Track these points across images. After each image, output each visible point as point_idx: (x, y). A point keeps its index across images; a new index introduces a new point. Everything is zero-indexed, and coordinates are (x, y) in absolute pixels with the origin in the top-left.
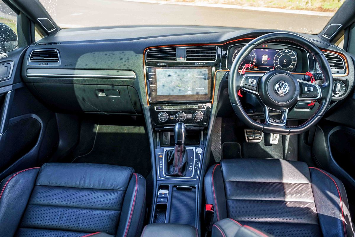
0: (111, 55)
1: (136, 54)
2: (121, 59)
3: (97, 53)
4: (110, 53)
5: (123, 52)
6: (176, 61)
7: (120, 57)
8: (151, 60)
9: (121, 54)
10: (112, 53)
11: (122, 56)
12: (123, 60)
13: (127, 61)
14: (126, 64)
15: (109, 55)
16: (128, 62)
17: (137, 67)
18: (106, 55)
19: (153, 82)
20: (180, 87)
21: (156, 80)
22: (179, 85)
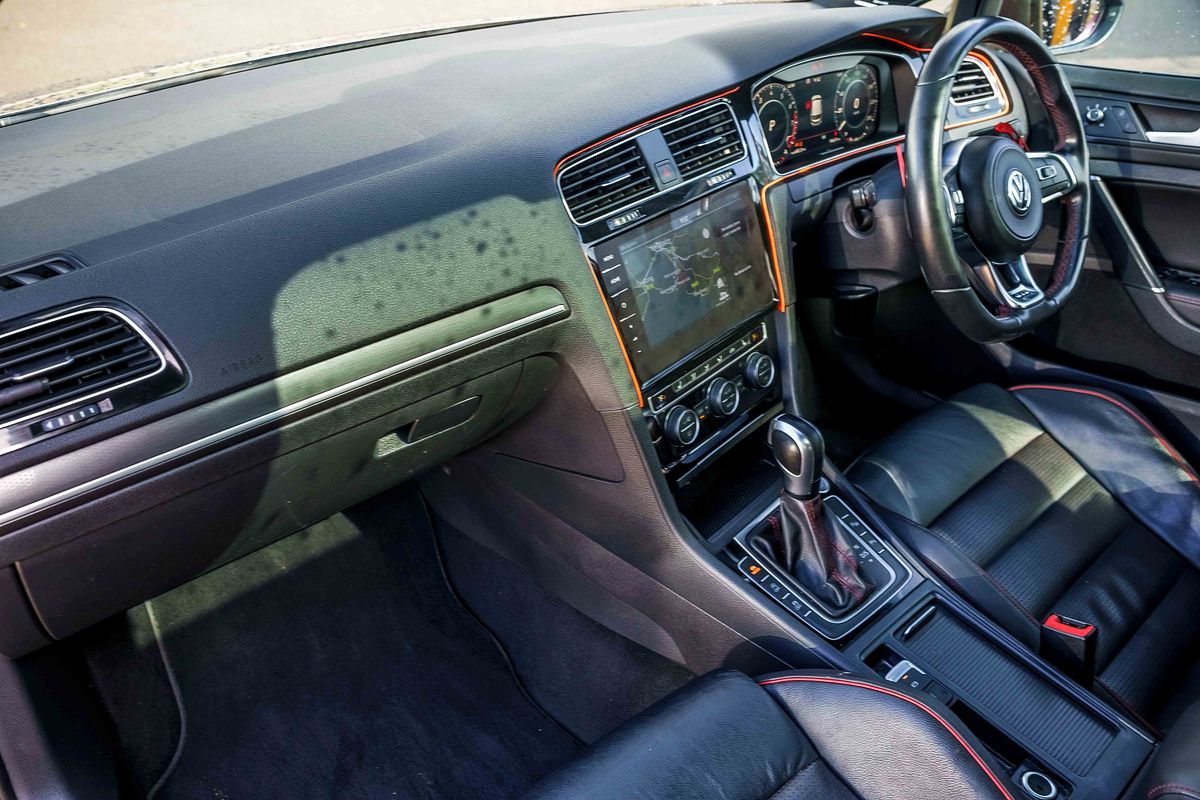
0: (426, 241)
1: (534, 207)
2: (481, 247)
3: (352, 253)
4: (418, 237)
5: (472, 215)
6: (657, 190)
7: (470, 240)
9: (466, 223)
10: (427, 232)
11: (480, 234)
12: (492, 252)
13: (509, 249)
14: (511, 261)
15: (420, 247)
16: (516, 252)
17: (557, 262)
18: (401, 247)
19: (624, 305)
20: (698, 289)
21: (630, 291)
22: (693, 281)
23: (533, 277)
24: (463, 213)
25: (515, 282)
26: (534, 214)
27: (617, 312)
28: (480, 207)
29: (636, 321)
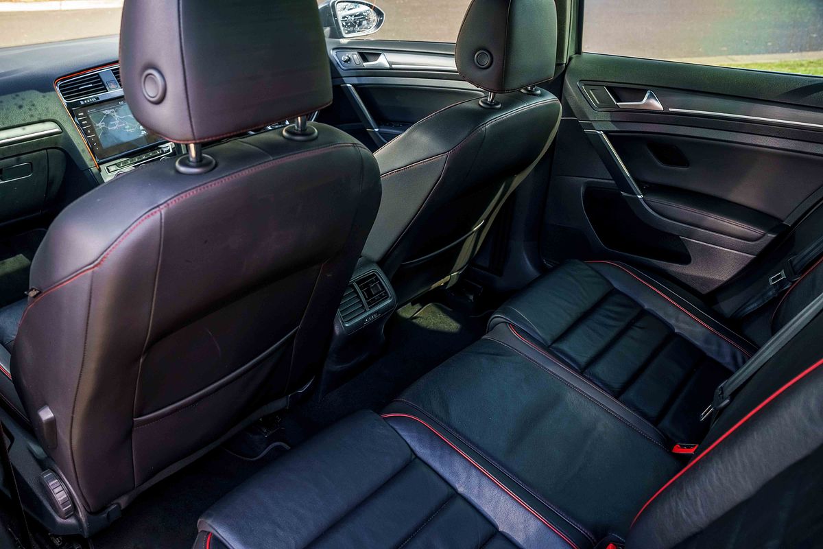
1: (44, 94)
2: (21, 107)
5: (17, 96)
6: (107, 91)
7: (15, 104)
8: (71, 97)
9: (14, 98)
11: (20, 103)
12: (26, 108)
13: (33, 108)
14: (33, 112)
16: (36, 109)
17: (54, 113)
19: (89, 131)
20: (129, 129)
21: (92, 126)
22: (126, 125)
23: (44, 118)
24: (13, 95)
25: (35, 119)
26: (44, 97)
27: (86, 134)
28: (20, 94)
29: (96, 137)
